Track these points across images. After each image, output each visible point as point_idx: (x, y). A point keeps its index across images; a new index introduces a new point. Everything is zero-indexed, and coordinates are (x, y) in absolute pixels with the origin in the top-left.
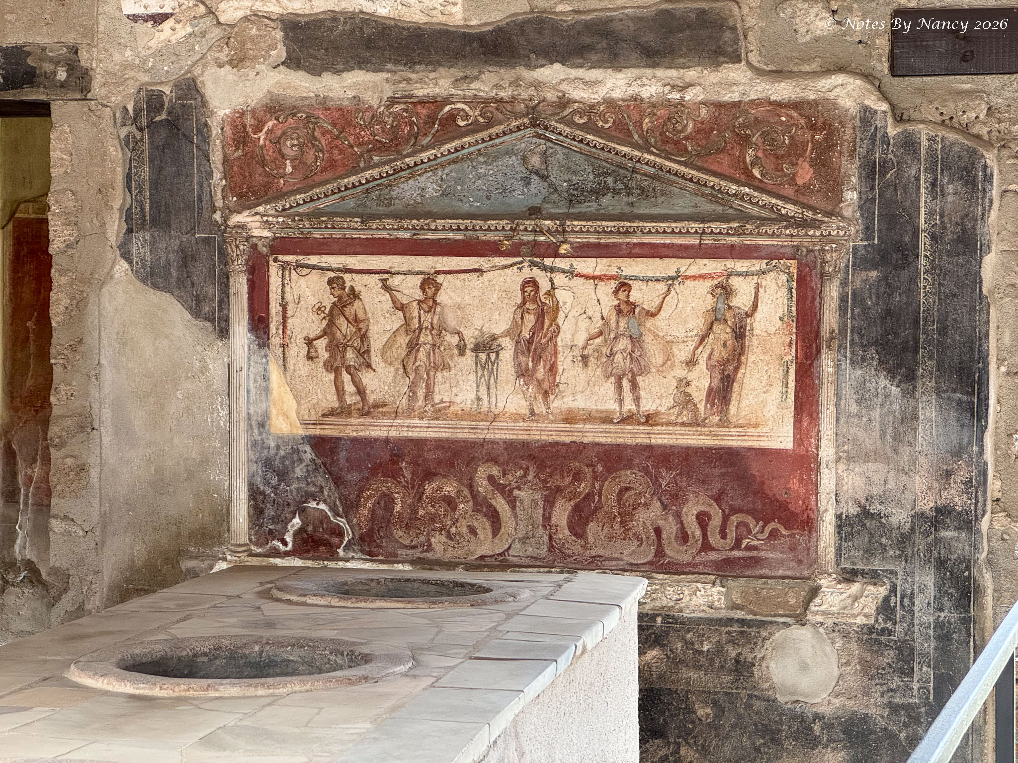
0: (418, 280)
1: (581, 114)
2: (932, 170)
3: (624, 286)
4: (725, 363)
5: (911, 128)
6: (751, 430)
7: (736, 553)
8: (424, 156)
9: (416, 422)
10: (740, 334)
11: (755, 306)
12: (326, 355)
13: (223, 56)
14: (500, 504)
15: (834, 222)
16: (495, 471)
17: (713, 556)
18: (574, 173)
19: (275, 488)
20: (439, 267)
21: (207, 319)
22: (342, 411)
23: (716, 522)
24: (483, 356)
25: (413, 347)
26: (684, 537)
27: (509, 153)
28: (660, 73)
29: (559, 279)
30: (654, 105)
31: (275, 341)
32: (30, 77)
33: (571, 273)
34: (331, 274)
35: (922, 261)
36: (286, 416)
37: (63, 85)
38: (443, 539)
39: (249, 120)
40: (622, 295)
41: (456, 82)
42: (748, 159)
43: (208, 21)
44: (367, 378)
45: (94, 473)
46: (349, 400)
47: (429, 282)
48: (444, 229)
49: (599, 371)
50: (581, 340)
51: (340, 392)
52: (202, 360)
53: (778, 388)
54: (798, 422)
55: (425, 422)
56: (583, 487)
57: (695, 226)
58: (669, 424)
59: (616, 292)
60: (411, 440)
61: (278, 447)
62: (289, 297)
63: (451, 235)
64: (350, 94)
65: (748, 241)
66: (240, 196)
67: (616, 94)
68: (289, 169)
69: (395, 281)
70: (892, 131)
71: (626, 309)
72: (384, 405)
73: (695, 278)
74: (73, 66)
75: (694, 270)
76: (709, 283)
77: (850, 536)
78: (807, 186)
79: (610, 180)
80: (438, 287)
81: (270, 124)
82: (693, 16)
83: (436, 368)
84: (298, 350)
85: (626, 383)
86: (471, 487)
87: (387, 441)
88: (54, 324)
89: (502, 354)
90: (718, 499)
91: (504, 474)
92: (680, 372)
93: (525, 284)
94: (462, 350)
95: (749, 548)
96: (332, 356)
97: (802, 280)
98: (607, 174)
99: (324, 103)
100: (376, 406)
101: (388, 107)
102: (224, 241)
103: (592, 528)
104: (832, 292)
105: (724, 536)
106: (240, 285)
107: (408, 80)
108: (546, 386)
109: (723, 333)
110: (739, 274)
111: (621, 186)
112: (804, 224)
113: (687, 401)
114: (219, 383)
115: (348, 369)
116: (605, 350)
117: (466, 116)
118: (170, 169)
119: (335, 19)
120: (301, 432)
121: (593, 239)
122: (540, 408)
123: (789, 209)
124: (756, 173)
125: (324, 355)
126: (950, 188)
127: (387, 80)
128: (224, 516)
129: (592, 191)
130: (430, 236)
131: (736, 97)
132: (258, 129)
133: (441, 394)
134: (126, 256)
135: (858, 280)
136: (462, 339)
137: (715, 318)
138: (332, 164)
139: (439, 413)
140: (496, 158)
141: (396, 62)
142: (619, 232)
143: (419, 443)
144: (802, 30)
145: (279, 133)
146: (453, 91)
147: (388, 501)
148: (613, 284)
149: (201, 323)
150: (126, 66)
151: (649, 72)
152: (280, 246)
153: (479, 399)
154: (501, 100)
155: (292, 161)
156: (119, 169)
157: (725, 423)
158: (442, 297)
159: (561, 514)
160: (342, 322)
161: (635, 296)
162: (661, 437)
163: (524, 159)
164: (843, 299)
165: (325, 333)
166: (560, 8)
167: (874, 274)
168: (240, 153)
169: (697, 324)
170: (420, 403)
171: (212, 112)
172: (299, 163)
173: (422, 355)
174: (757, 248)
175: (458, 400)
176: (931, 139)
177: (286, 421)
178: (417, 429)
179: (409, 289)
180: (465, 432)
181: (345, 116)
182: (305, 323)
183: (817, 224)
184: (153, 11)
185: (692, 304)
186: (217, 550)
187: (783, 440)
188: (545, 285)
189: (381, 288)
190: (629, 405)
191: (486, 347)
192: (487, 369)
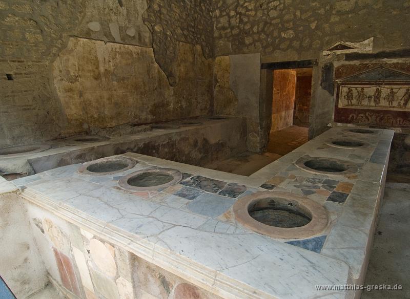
3: (392, 89)
4: (406, 100)
7: (404, 125)
8: (364, 72)
13: (337, 59)
14: (369, 117)
16: (369, 113)
17: (401, 126)
18: (386, 73)
19: (338, 114)
21: (331, 93)
22: (348, 105)
23: (402, 121)
26: (397, 123)
27: (377, 71)
28: (402, 59)
29: (382, 88)
30: (400, 63)
31: (340, 96)
32: (311, 63)
33: (384, 87)
34: (349, 88)
37: (315, 64)
38: (361, 122)
39: (339, 68)
41: (371, 62)
43: (334, 55)
44: (352, 101)
47: (363, 89)
48: (366, 82)
50: (384, 96)
51: (348, 103)
52: (330, 98)
57: (405, 81)
60: (357, 109)
61: (339, 109)
62: (342, 91)
68: (344, 74)
71: (392, 92)
74: (316, 62)
75: (403, 87)
76: (406, 89)
79: (392, 74)
81: (342, 68)
83: (362, 100)
85: (390, 102)
86: (365, 115)
87: (354, 109)
90: (402, 118)
91: (371, 114)
93: (377, 89)
94: (366, 98)
95: (407, 125)
96: (348, 98)
99: (350, 65)
102: (334, 83)
103: (382, 121)
106: (336, 89)
108: (378, 102)
113: (399, 105)
114: (332, 101)
115: (350, 100)
116: (388, 98)
117: (371, 66)
118: (328, 75)
119: (353, 54)
120: (343, 108)
121: (388, 83)
127: (360, 62)
128: (331, 118)
133: (363, 103)
134: (321, 86)
136: (366, 96)
137: (406, 93)
138: (350, 73)
139: (362, 106)
141: (361, 59)
142: (392, 82)
146: (369, 63)
147: (353, 117)
150: (323, 61)
151: (400, 59)
152: (342, 84)
154: (376, 64)
156: (321, 75)
157: (405, 108)
158: (364, 91)
160: (349, 94)
161: (394, 90)
162: (395, 109)
163: (379, 72)
165: (347, 95)
168: (337, 72)
170: (359, 104)
172: (346, 73)
175: (365, 104)
177: (340, 106)
178: (359, 108)
179: (360, 89)
180: (365, 108)
181: (353, 67)
182: (344, 94)
184: (327, 54)
185: (402, 92)
186: (330, 122)
188: (380, 89)
189: (356, 89)
190: (391, 105)
191: (370, 97)
192: (370, 100)
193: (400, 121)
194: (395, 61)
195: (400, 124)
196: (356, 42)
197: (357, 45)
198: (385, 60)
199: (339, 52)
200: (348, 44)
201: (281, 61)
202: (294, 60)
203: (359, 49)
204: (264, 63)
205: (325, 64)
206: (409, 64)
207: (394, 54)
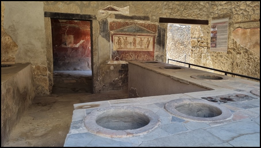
1: (138, 24)
4: (148, 44)
6: (150, 50)
8: (126, 27)
11: (150, 40)
12: (118, 44)
13: (110, 17)
14: (132, 56)
16: (131, 53)
18: (138, 29)
19: (114, 55)
22: (119, 48)
25: (125, 43)
26: (145, 58)
31: (114, 42)
32: (91, 18)
33: (137, 37)
34: (118, 37)
35: (161, 37)
36: (115, 49)
37: (94, 19)
38: (127, 59)
39: (111, 23)
41: (129, 21)
42: (150, 28)
43: (107, 14)
44: (121, 46)
45: (97, 54)
47: (126, 38)
48: (128, 33)
49: (139, 45)
51: (119, 47)
52: (107, 44)
53: (152, 46)
56: (138, 54)
57: (147, 34)
61: (114, 51)
62: (115, 39)
64: (120, 21)
66: (111, 30)
71: (141, 40)
74: (95, 17)
75: (146, 37)
77: (156, 58)
78: (154, 31)
81: (113, 23)
82: (146, 17)
83: (127, 45)
84: (116, 43)
85: (141, 46)
86: (129, 54)
87: (123, 51)
97: (154, 38)
99: (118, 22)
101: (123, 23)
102: (109, 34)
103: (138, 58)
104: (156, 39)
105: (148, 58)
106: (111, 37)
108: (135, 46)
109: (148, 42)
111: (141, 30)
114: (109, 46)
116: (140, 43)
117: (129, 24)
118: (104, 27)
119: (119, 14)
121: (139, 35)
122: (135, 48)
123: (153, 33)
124: (151, 30)
126: (163, 31)
128: (109, 58)
129: (139, 31)
130: (126, 34)
131: (149, 23)
134: (101, 35)
136: (129, 42)
137: (148, 41)
138: (118, 27)
139: (127, 48)
140: (132, 27)
141: (124, 19)
142: (141, 34)
143: (125, 51)
144: (154, 18)
147: (123, 56)
148: (140, 38)
149: (107, 41)
150: (100, 17)
151: (143, 21)
152: (114, 34)
154: (132, 23)
157: (148, 49)
159: (136, 56)
160: (119, 41)
161: (142, 39)
162: (144, 50)
163: (134, 28)
166: (136, 15)
167: (158, 38)
168: (111, 26)
169: (146, 41)
171: (108, 22)
172: (116, 27)
174: (151, 36)
179: (125, 38)
180: (129, 50)
181: (120, 23)
182: (116, 41)
183: (155, 34)
184: (103, 12)
185: (146, 40)
186: (109, 60)
187: (152, 50)
188: (135, 38)
189: (123, 38)
190: (141, 48)
191: (131, 43)
192: (131, 45)
193: (146, 56)
194: (141, 22)
196: (121, 7)
197: (120, 9)
198: (136, 20)
199: (110, 12)
200: (115, 7)
201: (65, 12)
202: (76, 13)
203: (122, 12)
204: (47, 11)
205: (102, 19)
206: (147, 25)
207: (140, 18)
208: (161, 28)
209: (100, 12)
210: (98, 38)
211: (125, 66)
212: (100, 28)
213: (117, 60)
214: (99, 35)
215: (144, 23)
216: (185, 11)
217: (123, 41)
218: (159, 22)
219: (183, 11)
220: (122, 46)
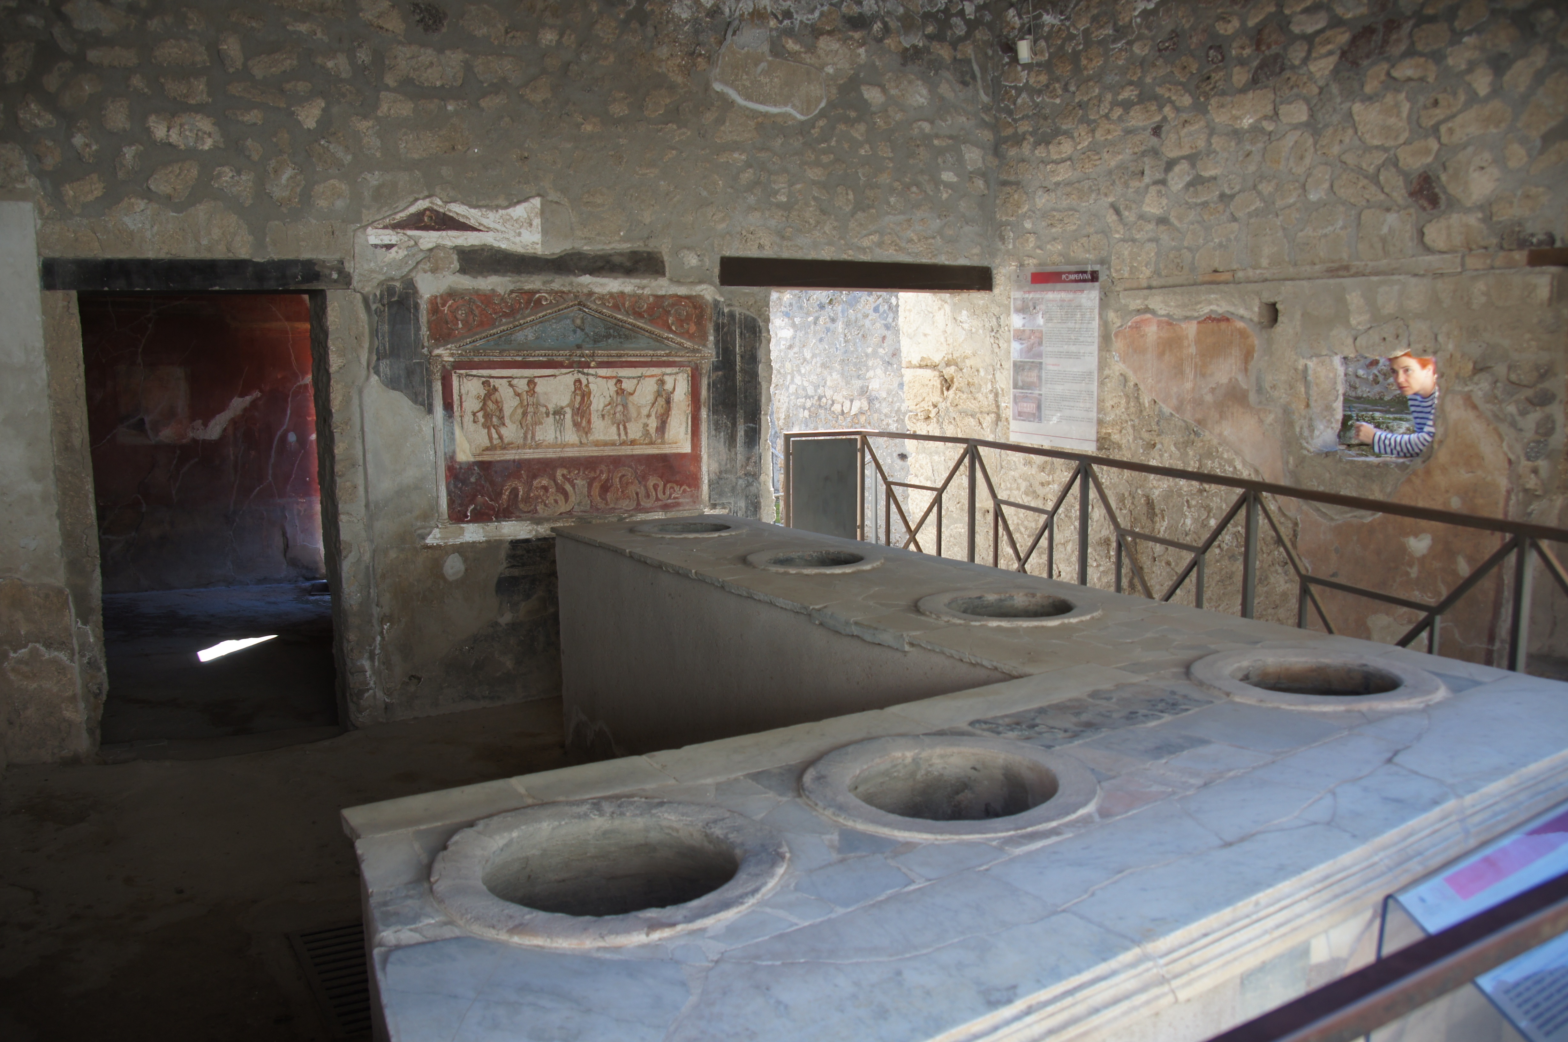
0: (526, 381)
1: (600, 299)
2: (740, 327)
3: (619, 381)
4: (662, 415)
5: (732, 308)
6: (674, 445)
7: (670, 501)
8: (529, 319)
9: (528, 451)
10: (668, 402)
11: (674, 389)
12: (483, 420)
13: (427, 266)
14: (568, 487)
15: (706, 350)
16: (565, 472)
17: (660, 503)
18: (596, 327)
19: (460, 489)
20: (536, 375)
21: (421, 404)
22: (491, 448)
23: (660, 489)
24: (557, 417)
25: (525, 414)
26: (648, 496)
27: (567, 318)
28: (633, 281)
30: (630, 296)
31: (457, 414)
32: (317, 276)
33: (596, 376)
34: (484, 379)
35: (738, 367)
36: (464, 452)
37: (335, 281)
38: (543, 506)
39: (439, 300)
40: (618, 385)
41: (544, 283)
42: (670, 322)
43: (415, 249)
44: (503, 431)
45: (361, 490)
46: (495, 442)
47: (531, 382)
48: (538, 356)
49: (610, 422)
50: (601, 408)
51: (490, 438)
52: (419, 426)
53: (684, 425)
54: (692, 440)
55: (531, 451)
56: (604, 476)
57: (651, 352)
58: (640, 444)
59: (616, 384)
60: (526, 460)
61: (461, 468)
62: (463, 391)
63: (541, 358)
64: (490, 288)
65: (671, 359)
66: (436, 340)
67: (615, 290)
68: (460, 326)
69: (515, 382)
70: (726, 310)
71: (621, 392)
72: (512, 443)
73: (649, 376)
74: (341, 271)
75: (648, 373)
76: (655, 379)
77: (714, 489)
78: (693, 334)
79: (612, 331)
80: (535, 384)
81: (450, 302)
82: (645, 255)
83: (536, 424)
84: (468, 418)
85: (621, 427)
86: (555, 481)
87: (514, 461)
88: (333, 411)
89: (566, 416)
90: (661, 477)
91: (570, 473)
92: (644, 420)
93: (576, 381)
94: (548, 415)
95: (675, 498)
96: (486, 421)
97: (693, 377)
98: (610, 328)
99: (477, 292)
100: (509, 444)
101: (509, 295)
102: (430, 363)
103: (609, 496)
104: (705, 382)
105: (664, 494)
106: (438, 386)
107: (521, 281)
108: (586, 429)
109: (661, 401)
110: (667, 374)
111: (616, 334)
112: (694, 351)
113: (647, 433)
114: (429, 437)
115: (494, 427)
116: (612, 412)
117: (546, 300)
118: (399, 326)
119: (483, 250)
120: (472, 459)
121: (605, 359)
122: (584, 440)
123: (688, 344)
124: (674, 328)
125: (482, 420)
126: (747, 335)
127: (510, 281)
128: (434, 506)
129: (604, 336)
130: (531, 359)
131: (661, 292)
132: (444, 305)
133: (539, 437)
134: (377, 373)
135: (714, 376)
136: (547, 409)
137: (658, 394)
138: (482, 323)
139: (538, 446)
140: (560, 321)
141: (513, 272)
142: (617, 356)
143: (529, 461)
144: (686, 263)
145: (455, 307)
146: (542, 287)
147: (514, 491)
148: (614, 381)
149: (418, 407)
150: (372, 271)
151: (628, 280)
152: (457, 365)
153: (556, 438)
154: (563, 292)
155: (462, 321)
156: (366, 326)
157: (663, 443)
158: (537, 389)
159: (595, 490)
160: (490, 403)
161: (624, 386)
162: (638, 450)
163: (573, 321)
164: (709, 385)
165: (482, 409)
166: (585, 248)
167: (720, 373)
168: (434, 318)
169: (650, 398)
170: (529, 441)
171: (421, 297)
172: (466, 323)
173: (529, 418)
174: (674, 362)
175: (547, 439)
176: (740, 314)
177: (464, 455)
178: (529, 454)
179: (522, 385)
180: (551, 454)
181: (487, 298)
182: (471, 404)
183: (699, 351)
184: (387, 242)
185: (648, 388)
186: (432, 523)
187: (687, 449)
188: (584, 382)
189: (509, 386)
190: (623, 437)
191: (559, 412)
192: (560, 423)
193: (655, 487)
194: (612, 285)
195: (657, 499)
196: (488, 207)
197: (490, 218)
198: (586, 279)
199: (429, 239)
200: (458, 210)
201: (163, 255)
202: (231, 256)
203: (499, 236)
204: (57, 255)
205: (381, 284)
206: (651, 299)
207: (608, 262)
208: (732, 315)
209: (373, 240)
210: (360, 392)
211: (528, 551)
212: (374, 333)
213: (480, 517)
214: (364, 372)
215: (634, 295)
216: (860, 215)
217: (510, 403)
218: (717, 281)
219: (852, 216)
220: (510, 432)
